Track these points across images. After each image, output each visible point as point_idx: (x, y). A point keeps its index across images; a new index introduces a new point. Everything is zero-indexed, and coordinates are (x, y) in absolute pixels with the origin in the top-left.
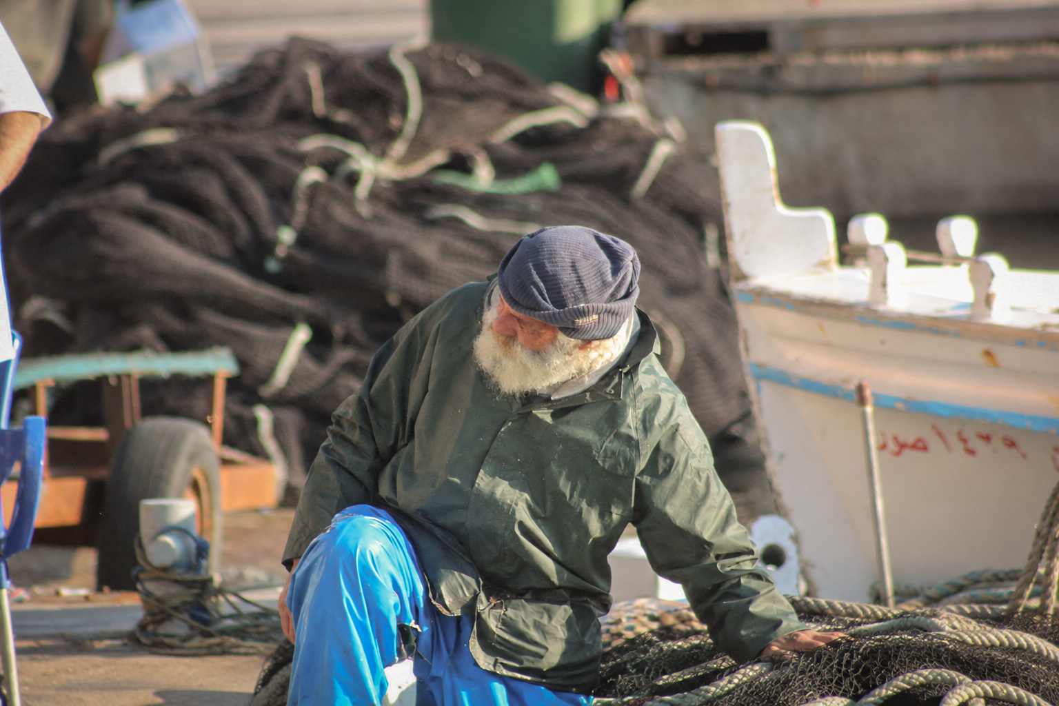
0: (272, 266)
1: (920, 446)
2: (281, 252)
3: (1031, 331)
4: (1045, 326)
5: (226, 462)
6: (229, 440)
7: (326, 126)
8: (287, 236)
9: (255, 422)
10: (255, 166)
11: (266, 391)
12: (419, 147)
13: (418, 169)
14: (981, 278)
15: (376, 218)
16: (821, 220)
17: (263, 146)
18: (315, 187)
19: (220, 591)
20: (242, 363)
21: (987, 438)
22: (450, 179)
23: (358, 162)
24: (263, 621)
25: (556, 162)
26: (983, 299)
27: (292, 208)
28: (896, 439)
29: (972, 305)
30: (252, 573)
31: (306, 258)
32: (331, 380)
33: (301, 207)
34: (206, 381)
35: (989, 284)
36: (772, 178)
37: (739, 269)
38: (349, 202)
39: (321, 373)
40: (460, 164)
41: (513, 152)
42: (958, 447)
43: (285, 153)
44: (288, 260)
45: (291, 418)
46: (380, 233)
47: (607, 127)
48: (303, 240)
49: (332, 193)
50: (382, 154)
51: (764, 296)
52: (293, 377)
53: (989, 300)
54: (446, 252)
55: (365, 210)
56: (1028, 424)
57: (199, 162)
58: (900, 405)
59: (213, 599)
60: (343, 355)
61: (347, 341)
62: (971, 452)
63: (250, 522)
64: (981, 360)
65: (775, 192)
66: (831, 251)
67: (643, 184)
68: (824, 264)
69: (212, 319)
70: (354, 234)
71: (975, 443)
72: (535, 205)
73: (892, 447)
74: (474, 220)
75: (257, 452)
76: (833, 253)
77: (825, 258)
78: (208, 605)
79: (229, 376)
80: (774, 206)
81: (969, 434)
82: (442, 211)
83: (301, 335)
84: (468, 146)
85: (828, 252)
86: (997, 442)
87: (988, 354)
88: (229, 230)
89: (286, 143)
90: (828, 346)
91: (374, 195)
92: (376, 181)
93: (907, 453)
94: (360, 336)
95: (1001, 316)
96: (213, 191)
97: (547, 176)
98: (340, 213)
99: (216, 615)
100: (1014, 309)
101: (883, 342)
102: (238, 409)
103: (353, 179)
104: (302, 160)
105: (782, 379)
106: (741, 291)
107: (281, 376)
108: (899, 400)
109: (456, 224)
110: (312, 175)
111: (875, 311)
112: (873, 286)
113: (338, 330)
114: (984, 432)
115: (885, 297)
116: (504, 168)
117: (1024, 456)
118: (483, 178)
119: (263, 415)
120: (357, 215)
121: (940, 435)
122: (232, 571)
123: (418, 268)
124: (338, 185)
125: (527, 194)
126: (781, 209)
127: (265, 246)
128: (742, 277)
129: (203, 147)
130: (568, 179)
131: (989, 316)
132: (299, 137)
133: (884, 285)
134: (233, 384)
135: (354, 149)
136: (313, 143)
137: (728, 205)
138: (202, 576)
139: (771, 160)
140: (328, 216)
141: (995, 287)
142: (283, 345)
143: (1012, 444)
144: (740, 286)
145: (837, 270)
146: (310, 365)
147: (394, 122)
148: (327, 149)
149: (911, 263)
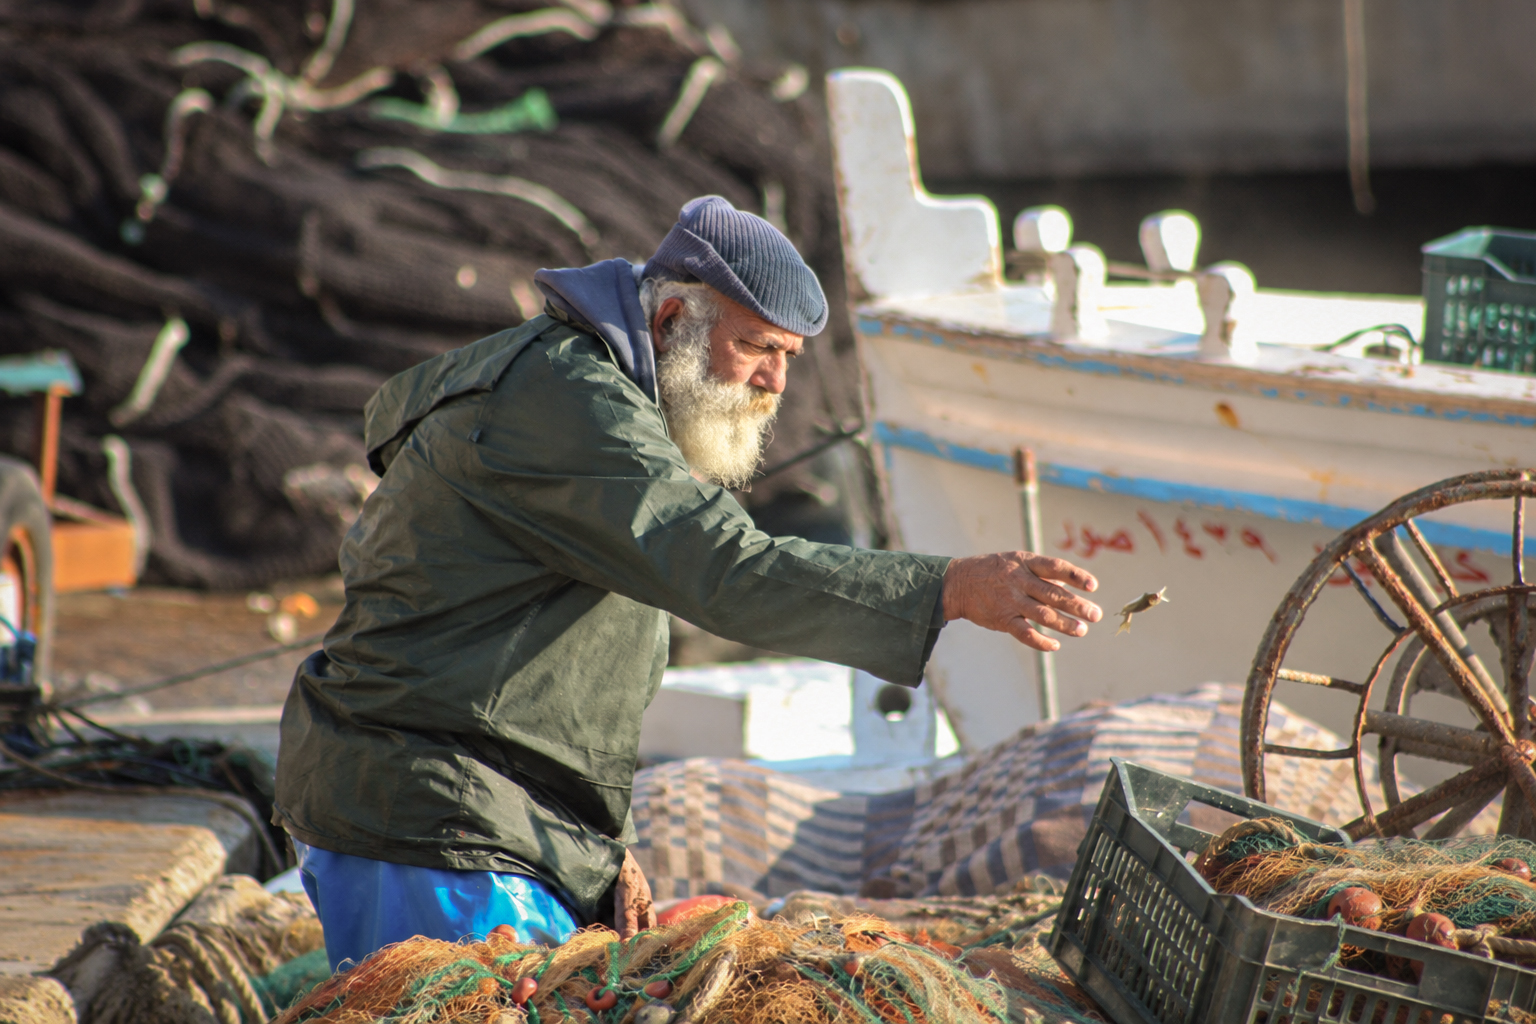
0: (132, 234)
1: (1121, 542)
2: (144, 213)
3: (1288, 376)
4: (1308, 368)
5: (60, 520)
6: (64, 487)
7: (213, 30)
8: (154, 190)
9: (104, 463)
10: (108, 86)
11: (122, 417)
12: (348, 65)
13: (346, 96)
14: (1216, 301)
15: (287, 168)
16: (979, 214)
17: (118, 56)
18: (195, 119)
19: (52, 708)
20: (87, 375)
21: (1219, 533)
22: (393, 111)
23: (258, 84)
24: (114, 752)
25: (550, 89)
26: (1217, 329)
27: (163, 150)
28: (1087, 534)
29: (1203, 339)
30: (97, 682)
31: (180, 221)
32: (217, 403)
33: (175, 150)
34: (35, 399)
35: (1226, 308)
36: (909, 152)
37: (860, 285)
38: (247, 143)
39: (205, 392)
40: (410, 89)
41: (487, 73)
42: (1176, 543)
43: (152, 69)
44: (154, 227)
45: (159, 458)
46: (291, 187)
47: (623, 39)
48: (177, 196)
49: (222, 129)
50: (294, 72)
51: (897, 325)
52: (161, 397)
53: (1225, 331)
54: (387, 218)
55: (266, 152)
56: (1280, 511)
57: (24, 79)
58: (1095, 484)
59: (40, 720)
60: (236, 365)
61: (241, 346)
62: (1196, 552)
63: (96, 607)
64: (1213, 416)
65: (912, 174)
66: (994, 261)
67: (676, 121)
68: (984, 279)
69: (43, 309)
70: (251, 188)
71: (1201, 539)
72: (517, 151)
73: (1081, 544)
74: (428, 172)
75: (109, 507)
76: (996, 263)
77: (986, 269)
78: (34, 730)
79: (67, 395)
80: (912, 191)
81: (1194, 525)
82: (382, 157)
83: (173, 336)
84: (420, 65)
85: (989, 260)
86: (1234, 539)
87: (1224, 409)
88: (67, 181)
89: (154, 54)
90: (990, 396)
91: (282, 132)
92: (286, 111)
93: (1103, 553)
94: (259, 338)
95: (1243, 353)
96: (45, 121)
97: (536, 109)
98: (233, 159)
99: (43, 743)
100: (1261, 345)
101: (1070, 392)
102: (77, 441)
103: (251, 108)
104: (179, 80)
105: (921, 444)
106: (865, 318)
107: (143, 396)
108: (1093, 476)
109: (401, 177)
110: (192, 101)
111: (1060, 347)
112: (1057, 309)
113: (228, 330)
114: (1216, 522)
115: (1075, 328)
116: (473, 96)
117: (1272, 557)
118: (442, 111)
119: (117, 452)
120: (259, 163)
121: (1150, 525)
122: (69, 680)
123: (345, 241)
124: (231, 119)
125: (505, 136)
126: (922, 197)
127: (124, 205)
128: (865, 297)
129: (32, 58)
130: (566, 114)
131: (1226, 353)
132: (175, 44)
133: (1073, 309)
134: (72, 406)
135: (254, 65)
136: (193, 55)
137: (844, 191)
138: (26, 683)
139: (908, 127)
140: (214, 162)
141: (1235, 313)
142: (146, 352)
143: (1254, 540)
144: (864, 309)
145: (1002, 288)
146: (187, 380)
147: (313, 25)
148: (214, 65)
149: (1112, 279)
